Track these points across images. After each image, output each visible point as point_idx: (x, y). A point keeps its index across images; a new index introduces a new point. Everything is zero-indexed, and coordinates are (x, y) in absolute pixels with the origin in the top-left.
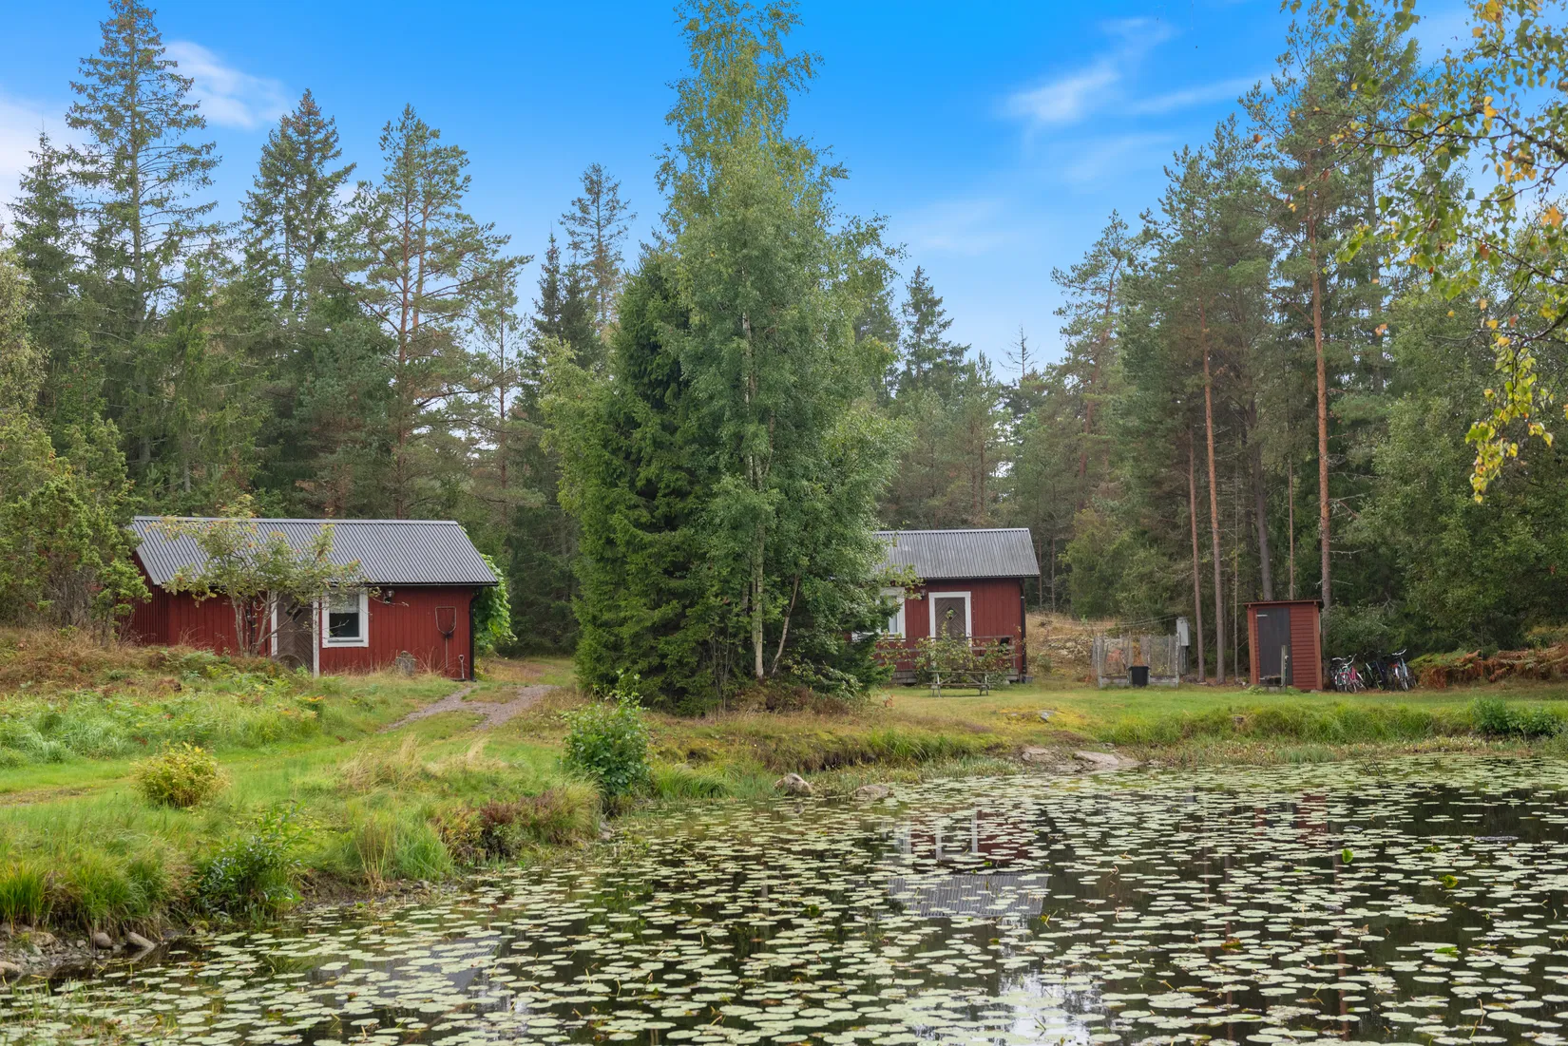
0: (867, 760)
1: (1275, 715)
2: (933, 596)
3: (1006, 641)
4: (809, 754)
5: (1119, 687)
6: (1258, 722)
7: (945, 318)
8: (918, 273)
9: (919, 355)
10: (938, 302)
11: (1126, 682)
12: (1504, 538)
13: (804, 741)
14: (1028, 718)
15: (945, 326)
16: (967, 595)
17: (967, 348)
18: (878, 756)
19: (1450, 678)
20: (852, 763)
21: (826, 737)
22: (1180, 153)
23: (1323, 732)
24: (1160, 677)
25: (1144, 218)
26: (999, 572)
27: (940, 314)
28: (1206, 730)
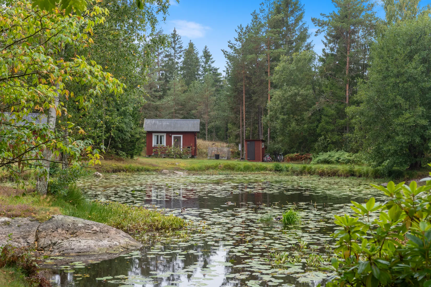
0: (123, 171)
1: (229, 165)
2: (173, 136)
3: (189, 147)
4: (109, 169)
5: (212, 159)
6: (225, 167)
7: (213, 60)
8: (206, 47)
9: (205, 70)
10: (211, 56)
11: (214, 158)
12: (290, 126)
13: (108, 166)
14: (173, 164)
15: (213, 62)
16: (182, 136)
17: (218, 69)
18: (127, 170)
19: (292, 159)
20: (120, 172)
21: (114, 165)
22: (239, 26)
23: (239, 169)
24: (222, 157)
25: (229, 42)
26: (189, 130)
27: (212, 59)
28: (212, 168)
